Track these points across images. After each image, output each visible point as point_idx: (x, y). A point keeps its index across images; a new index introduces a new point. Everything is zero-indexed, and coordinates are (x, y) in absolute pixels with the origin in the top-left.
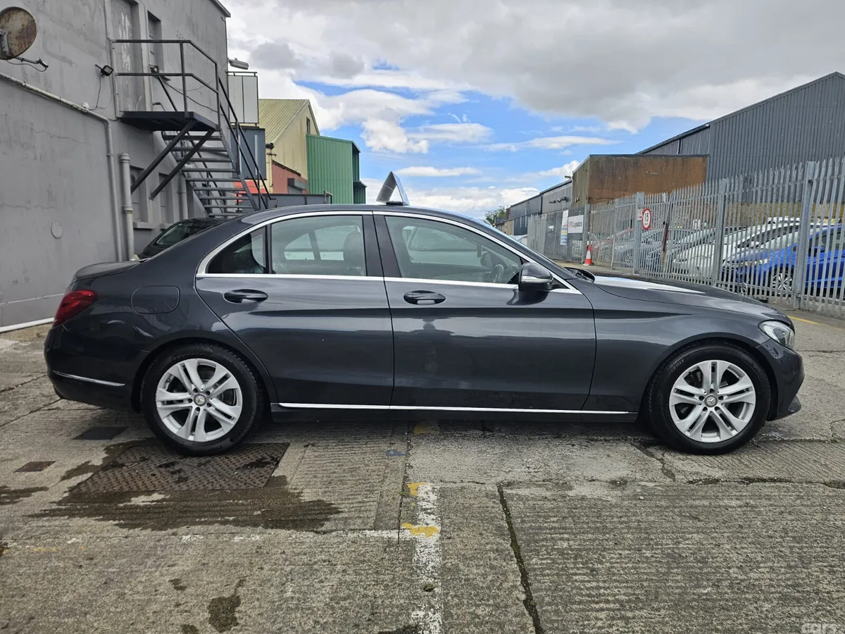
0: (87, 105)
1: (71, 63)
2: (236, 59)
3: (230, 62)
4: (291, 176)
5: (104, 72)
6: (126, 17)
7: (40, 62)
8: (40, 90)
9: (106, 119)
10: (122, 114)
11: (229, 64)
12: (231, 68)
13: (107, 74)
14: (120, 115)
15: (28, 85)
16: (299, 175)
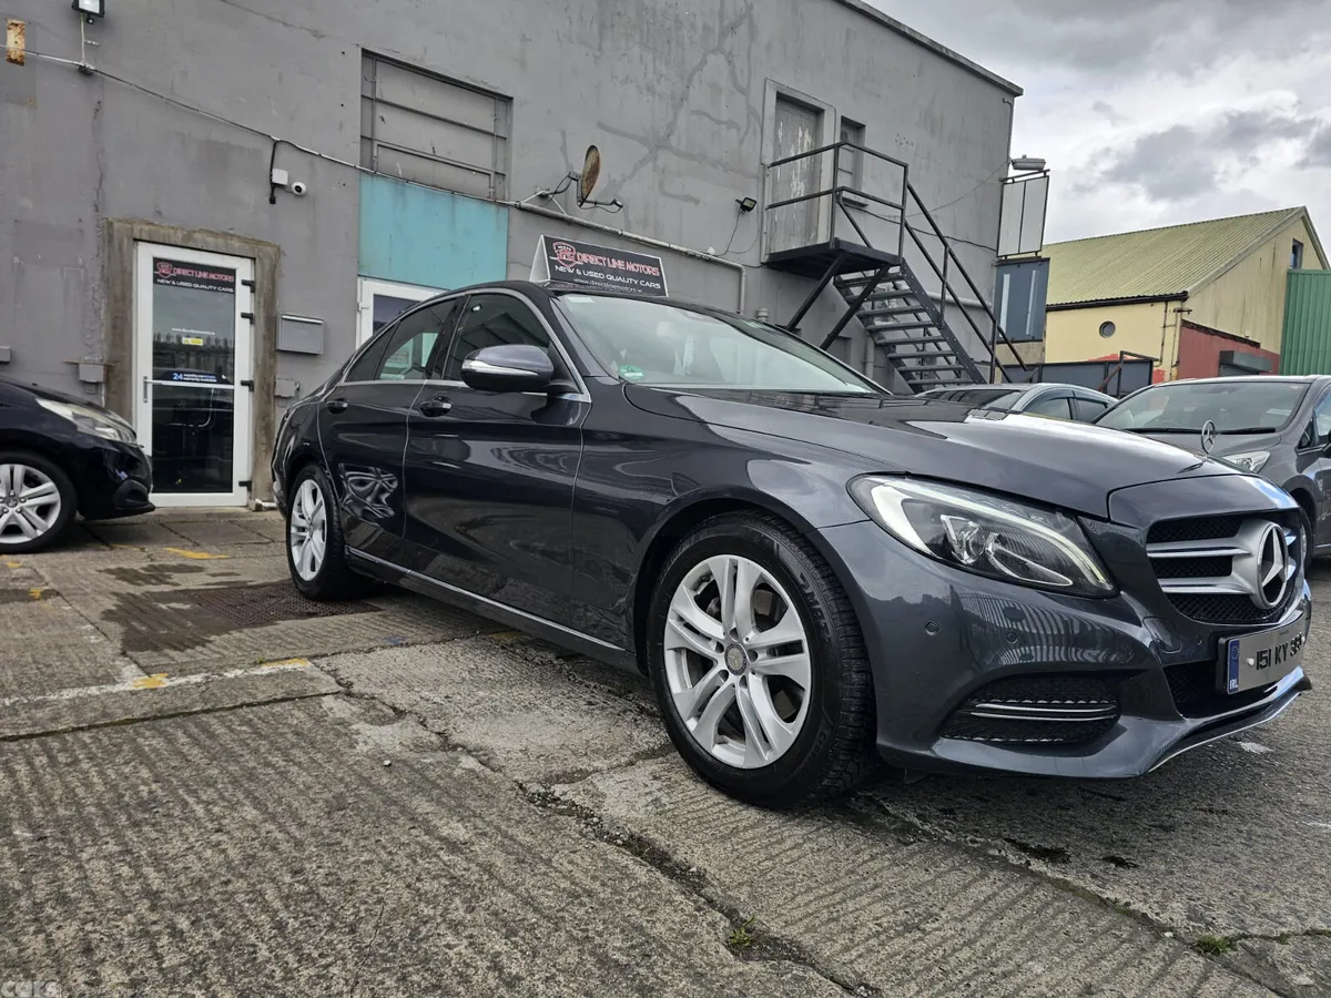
0: (712, 251)
1: (697, 202)
2: (1024, 157)
3: (1013, 163)
4: (1228, 346)
5: (745, 208)
6: (806, 133)
7: (614, 202)
8: (641, 238)
9: (740, 265)
10: (767, 257)
11: (1011, 166)
12: (1012, 172)
13: (749, 209)
14: (765, 259)
15: (625, 233)
16: (1256, 345)
